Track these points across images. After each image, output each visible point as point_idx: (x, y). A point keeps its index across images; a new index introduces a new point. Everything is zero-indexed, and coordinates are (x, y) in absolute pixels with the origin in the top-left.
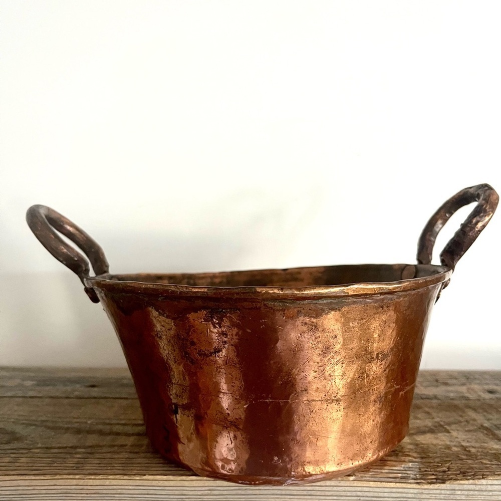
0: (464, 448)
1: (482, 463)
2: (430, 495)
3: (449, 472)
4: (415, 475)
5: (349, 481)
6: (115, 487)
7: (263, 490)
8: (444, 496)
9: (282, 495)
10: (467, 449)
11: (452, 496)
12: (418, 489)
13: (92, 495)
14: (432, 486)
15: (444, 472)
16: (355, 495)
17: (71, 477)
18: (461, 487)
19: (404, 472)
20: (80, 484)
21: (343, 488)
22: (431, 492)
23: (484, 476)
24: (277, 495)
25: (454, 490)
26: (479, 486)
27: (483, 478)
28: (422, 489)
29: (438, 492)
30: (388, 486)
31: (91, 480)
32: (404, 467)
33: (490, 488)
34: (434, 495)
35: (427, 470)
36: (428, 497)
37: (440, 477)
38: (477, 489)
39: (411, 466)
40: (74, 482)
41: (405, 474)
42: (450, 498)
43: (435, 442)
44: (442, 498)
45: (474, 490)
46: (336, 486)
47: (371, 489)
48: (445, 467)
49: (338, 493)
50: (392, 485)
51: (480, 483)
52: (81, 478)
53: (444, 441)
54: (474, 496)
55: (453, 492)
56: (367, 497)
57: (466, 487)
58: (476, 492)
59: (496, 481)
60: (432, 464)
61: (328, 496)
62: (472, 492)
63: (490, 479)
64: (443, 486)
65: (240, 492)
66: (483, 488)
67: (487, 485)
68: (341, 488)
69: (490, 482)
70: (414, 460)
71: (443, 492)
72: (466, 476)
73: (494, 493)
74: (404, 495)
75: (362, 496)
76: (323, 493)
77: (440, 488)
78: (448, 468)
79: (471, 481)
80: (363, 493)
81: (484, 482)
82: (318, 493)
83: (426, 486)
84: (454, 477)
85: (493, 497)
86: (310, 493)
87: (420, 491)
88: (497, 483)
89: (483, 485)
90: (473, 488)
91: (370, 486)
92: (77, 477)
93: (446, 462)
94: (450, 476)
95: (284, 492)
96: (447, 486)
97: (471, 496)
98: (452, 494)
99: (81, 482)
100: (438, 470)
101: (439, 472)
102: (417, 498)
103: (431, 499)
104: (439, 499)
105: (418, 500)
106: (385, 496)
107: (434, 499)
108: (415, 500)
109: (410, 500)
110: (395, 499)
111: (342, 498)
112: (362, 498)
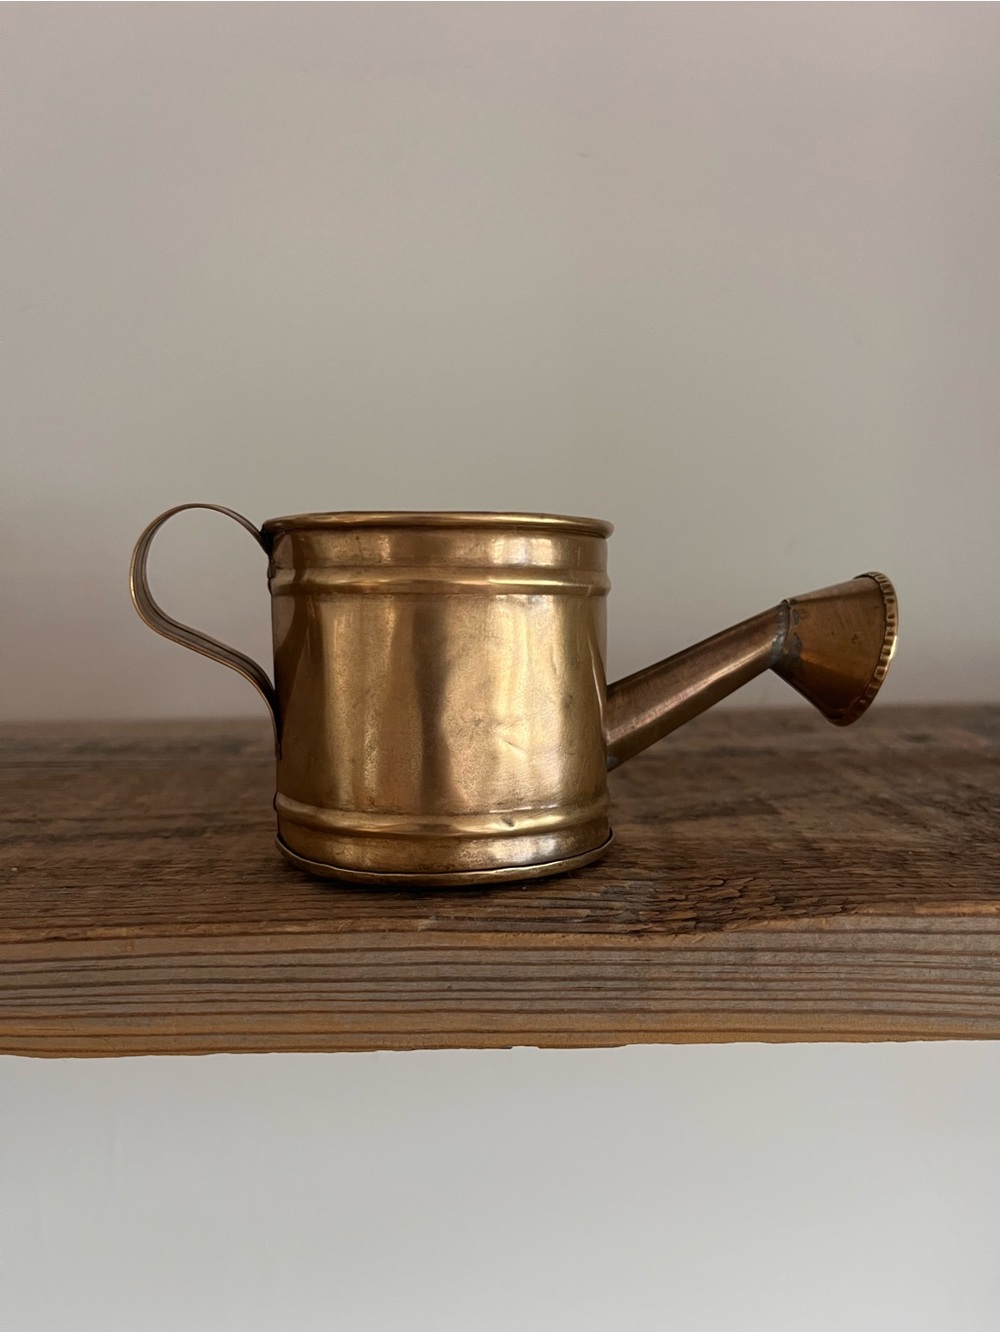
0: (808, 845)
1: (851, 874)
2: (676, 968)
3: (742, 901)
4: (635, 912)
5: (414, 930)
7: (138, 968)
8: (718, 969)
9: (199, 981)
10: (815, 846)
11: (744, 969)
12: (636, 949)
14: (679, 941)
15: (728, 899)
16: (433, 975)
18: (774, 941)
21: (395, 954)
23: (848, 906)
25: (752, 950)
26: (832, 937)
27: (844, 910)
28: (649, 950)
29: (700, 956)
30: (540, 944)
32: (606, 893)
33: (866, 941)
34: (687, 969)
35: (677, 897)
36: (667, 975)
37: (710, 913)
38: (825, 945)
39: (628, 889)
41: (602, 908)
42: (737, 976)
43: (725, 833)
44: (714, 975)
45: (816, 950)
46: (371, 950)
47: (485, 957)
48: (733, 887)
49: (379, 972)
50: (554, 939)
51: (835, 926)
53: (752, 830)
54: (816, 969)
55: (748, 955)
56: (474, 979)
57: (788, 940)
58: (822, 956)
59: (885, 919)
60: (695, 883)
61: (347, 981)
62: (808, 955)
63: (868, 914)
64: (715, 939)
65: (64, 977)
66: (846, 941)
67: (856, 931)
68: (390, 955)
69: (866, 923)
70: (645, 873)
71: (715, 956)
72: (792, 908)
73: (879, 956)
74: (592, 970)
75: (457, 979)
76: (331, 973)
77: (707, 944)
78: (740, 891)
79: (805, 922)
80: (461, 967)
81: (847, 922)
82: (318, 973)
83: (659, 941)
84: (754, 911)
85: (877, 970)
86: (289, 972)
87: (643, 956)
88: (890, 926)
89: (845, 932)
90: (811, 943)
91: (482, 945)
93: (740, 875)
94: (740, 909)
95: (204, 974)
96: (728, 937)
97: (804, 969)
98: (745, 965)
100: (710, 895)
101: (712, 900)
102: (632, 979)
103: (677, 980)
104: (702, 980)
105: (636, 985)
106: (530, 975)
107: (687, 979)
108: (628, 985)
109: (610, 984)
110: (562, 984)
111: (393, 986)
112: (455, 985)
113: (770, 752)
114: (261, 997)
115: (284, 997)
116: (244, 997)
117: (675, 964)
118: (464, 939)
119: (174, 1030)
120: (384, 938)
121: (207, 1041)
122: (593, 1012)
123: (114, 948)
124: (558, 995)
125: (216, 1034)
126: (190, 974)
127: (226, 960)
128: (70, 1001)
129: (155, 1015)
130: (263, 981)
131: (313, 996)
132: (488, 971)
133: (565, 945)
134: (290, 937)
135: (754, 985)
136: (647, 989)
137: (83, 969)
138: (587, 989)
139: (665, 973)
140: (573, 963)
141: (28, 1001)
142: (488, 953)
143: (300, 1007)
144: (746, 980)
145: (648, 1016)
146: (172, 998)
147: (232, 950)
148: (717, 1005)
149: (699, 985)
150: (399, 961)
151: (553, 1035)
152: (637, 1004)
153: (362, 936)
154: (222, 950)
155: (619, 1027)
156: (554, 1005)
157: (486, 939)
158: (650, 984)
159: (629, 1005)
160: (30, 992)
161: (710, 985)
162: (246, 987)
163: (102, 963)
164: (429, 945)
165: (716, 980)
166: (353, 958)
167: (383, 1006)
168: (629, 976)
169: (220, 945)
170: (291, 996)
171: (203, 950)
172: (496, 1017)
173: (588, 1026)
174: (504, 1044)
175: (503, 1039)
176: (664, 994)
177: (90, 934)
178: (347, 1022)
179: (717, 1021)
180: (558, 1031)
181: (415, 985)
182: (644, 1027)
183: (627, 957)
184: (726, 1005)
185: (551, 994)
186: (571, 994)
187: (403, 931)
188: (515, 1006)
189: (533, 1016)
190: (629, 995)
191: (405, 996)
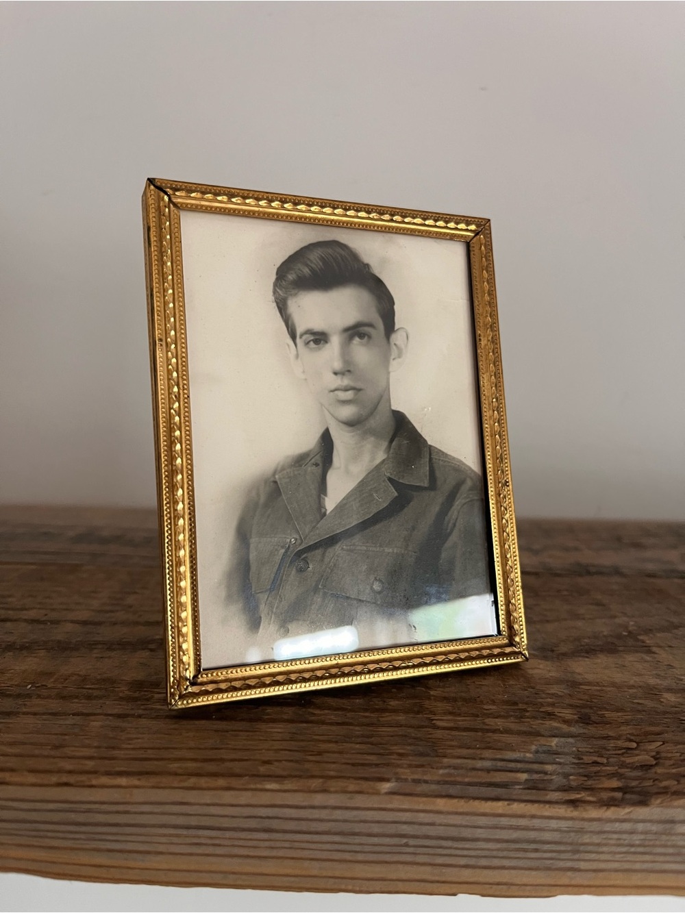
2: (605, 836)
3: (659, 770)
4: (566, 776)
5: (378, 793)
8: (642, 837)
9: (188, 827)
11: (664, 837)
12: (572, 819)
14: (611, 813)
15: (646, 767)
16: (392, 832)
19: (535, 766)
21: (360, 812)
22: (608, 827)
24: (175, 827)
25: (672, 822)
28: (583, 819)
29: (627, 826)
30: (488, 811)
32: (537, 752)
34: (615, 836)
35: (599, 760)
36: (597, 841)
37: (634, 784)
39: (554, 748)
41: (537, 772)
42: (658, 843)
43: (618, 677)
44: (638, 842)
46: (339, 808)
47: (439, 819)
48: (647, 752)
50: (499, 806)
53: (640, 675)
55: (668, 826)
56: (427, 836)
60: (612, 744)
61: (317, 833)
64: (641, 812)
65: (72, 816)
68: (355, 813)
70: (565, 728)
71: (640, 827)
74: (532, 835)
75: (413, 837)
76: (304, 826)
77: (633, 816)
78: (655, 758)
80: (417, 827)
82: (292, 826)
83: (594, 813)
84: (671, 784)
86: (266, 824)
87: (578, 824)
91: (436, 809)
93: (650, 737)
94: (661, 781)
95: (193, 821)
96: (653, 810)
98: (665, 834)
100: (629, 760)
101: (633, 767)
102: (566, 844)
103: (606, 845)
104: (627, 846)
105: (569, 848)
106: (477, 836)
107: (614, 845)
108: (562, 848)
109: (546, 847)
110: (504, 845)
111: (358, 840)
112: (412, 842)
113: (617, 571)
114: (241, 843)
115: (262, 844)
116: (228, 842)
117: (605, 832)
118: (421, 803)
119: (165, 866)
120: (351, 798)
121: (193, 877)
122: (530, 869)
123: (115, 795)
124: (501, 854)
125: (201, 872)
126: (181, 821)
127: (213, 810)
128: (77, 836)
129: (148, 853)
130: (244, 830)
131: (287, 845)
132: (440, 831)
133: (509, 812)
134: (268, 794)
135: (671, 850)
136: (578, 852)
137: (89, 811)
138: (525, 850)
139: (596, 839)
140: (517, 828)
141: (42, 834)
142: (442, 816)
143: (274, 853)
144: (665, 846)
145: (577, 874)
146: (163, 840)
147: (217, 801)
148: (638, 866)
149: (624, 849)
150: (363, 818)
151: (495, 887)
152: (569, 864)
153: (332, 796)
154: (209, 802)
155: (552, 882)
156: (496, 862)
157: (441, 804)
158: (582, 848)
159: (561, 864)
160: (42, 827)
161: (633, 850)
162: (228, 834)
163: (104, 807)
164: (389, 806)
165: (639, 846)
166: (323, 814)
167: (347, 856)
168: (564, 840)
169: (207, 797)
170: (267, 844)
171: (192, 801)
172: (444, 870)
173: (525, 880)
174: (451, 892)
175: (449, 887)
176: (593, 856)
177: (94, 782)
178: (314, 868)
179: (636, 879)
180: (498, 884)
181: (376, 840)
182: (573, 882)
183: (563, 825)
184: (645, 866)
185: (495, 853)
186: (512, 854)
187: (368, 793)
188: (463, 861)
189: (478, 871)
190: (563, 856)
191: (367, 848)
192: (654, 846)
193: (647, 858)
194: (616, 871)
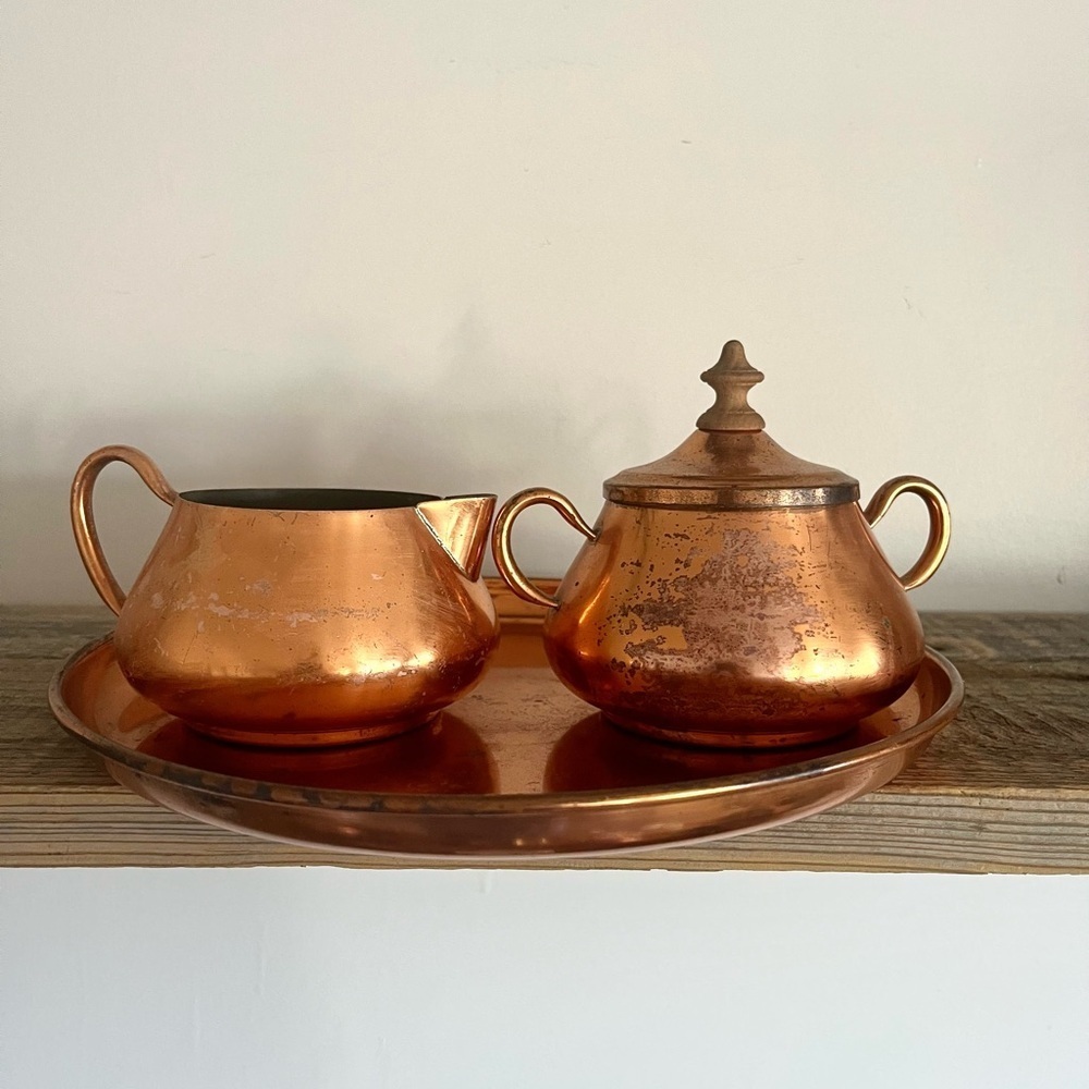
6: (111, 809)
13: (65, 825)
17: (20, 788)
20: (39, 802)
31: (61, 795)
40: (26, 799)
52: (40, 790)
92: (32, 789)
99: (40, 799)
192: (793, 831)
193: (788, 840)
194: (766, 850)
